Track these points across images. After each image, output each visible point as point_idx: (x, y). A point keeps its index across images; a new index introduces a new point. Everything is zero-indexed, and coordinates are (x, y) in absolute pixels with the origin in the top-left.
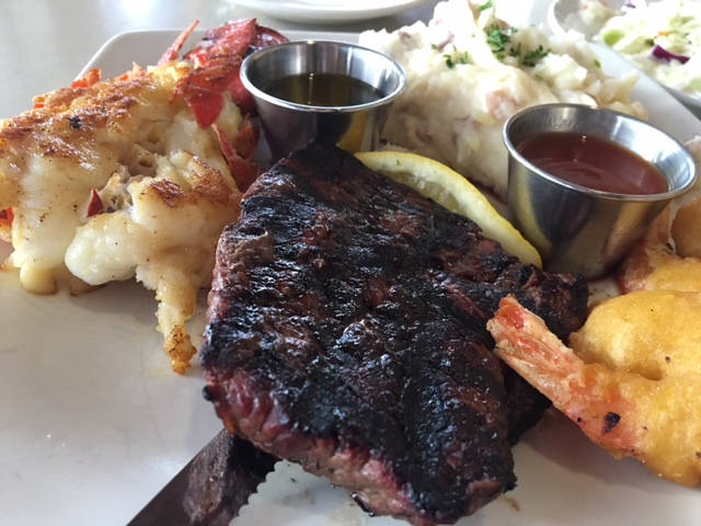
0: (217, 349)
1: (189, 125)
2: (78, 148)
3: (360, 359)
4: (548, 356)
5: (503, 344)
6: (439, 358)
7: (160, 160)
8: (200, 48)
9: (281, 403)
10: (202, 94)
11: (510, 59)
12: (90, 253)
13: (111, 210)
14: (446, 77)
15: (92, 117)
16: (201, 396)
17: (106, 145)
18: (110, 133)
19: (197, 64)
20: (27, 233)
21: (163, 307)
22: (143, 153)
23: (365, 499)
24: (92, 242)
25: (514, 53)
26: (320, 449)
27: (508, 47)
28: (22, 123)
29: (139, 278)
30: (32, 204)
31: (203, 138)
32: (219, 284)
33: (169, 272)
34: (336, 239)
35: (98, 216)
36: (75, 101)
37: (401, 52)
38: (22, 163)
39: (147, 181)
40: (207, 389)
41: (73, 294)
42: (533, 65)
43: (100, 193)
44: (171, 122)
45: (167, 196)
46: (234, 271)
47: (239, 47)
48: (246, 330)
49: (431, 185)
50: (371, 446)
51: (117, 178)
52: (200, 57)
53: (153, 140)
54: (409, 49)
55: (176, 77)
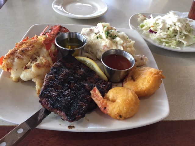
0: (42, 95)
1: (45, 50)
2: (23, 56)
3: (65, 97)
4: (98, 97)
5: (92, 95)
6: (79, 97)
7: (38, 58)
8: (48, 32)
9: (50, 103)
10: (47, 43)
11: (109, 38)
12: (24, 76)
13: (28, 68)
14: (96, 41)
15: (26, 50)
16: (39, 102)
17: (28, 55)
18: (29, 53)
19: (47, 37)
20: (14, 72)
21: (37, 85)
22: (35, 56)
23: (62, 118)
24: (25, 74)
25: (110, 36)
26: (55, 110)
27: (109, 35)
28: (13, 51)
29: (33, 80)
30: (15, 67)
31: (47, 53)
32: (44, 84)
33: (38, 80)
34: (67, 76)
35: (26, 70)
36: (23, 45)
37: (89, 33)
38: (13, 59)
39: (35, 63)
40: (39, 101)
41: (22, 82)
42: (114, 39)
43: (27, 65)
44: (41, 49)
45: (38, 66)
46: (47, 82)
47: (56, 33)
48: (47, 92)
49: (89, 64)
50: (62, 110)
51: (29, 63)
52: (48, 34)
53: (38, 53)
54: (91, 33)
55: (43, 39)
